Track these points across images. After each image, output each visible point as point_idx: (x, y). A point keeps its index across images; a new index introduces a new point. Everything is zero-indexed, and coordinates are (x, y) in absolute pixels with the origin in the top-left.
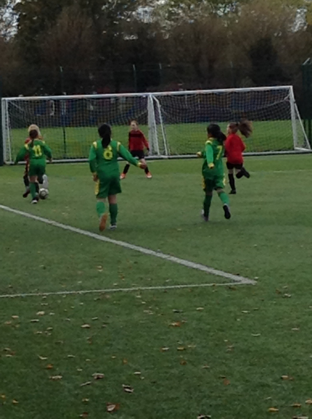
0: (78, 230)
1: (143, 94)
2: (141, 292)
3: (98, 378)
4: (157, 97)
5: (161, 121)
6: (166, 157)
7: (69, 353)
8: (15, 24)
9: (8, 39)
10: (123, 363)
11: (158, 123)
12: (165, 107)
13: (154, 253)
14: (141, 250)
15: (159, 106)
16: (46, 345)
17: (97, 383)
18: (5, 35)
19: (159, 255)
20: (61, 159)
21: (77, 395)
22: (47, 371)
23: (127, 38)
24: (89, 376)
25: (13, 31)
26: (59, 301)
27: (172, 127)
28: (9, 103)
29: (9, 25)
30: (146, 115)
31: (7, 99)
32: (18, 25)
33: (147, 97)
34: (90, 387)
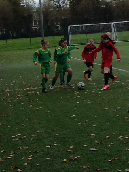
0: (98, 64)
1: (110, 23)
2: (124, 82)
3: (119, 109)
4: (114, 24)
5: (116, 31)
6: (118, 42)
7: (107, 101)
8: (69, 4)
9: (67, 8)
10: (125, 104)
11: (115, 31)
12: (117, 27)
13: (123, 70)
14: (119, 69)
15: (115, 26)
16: (99, 99)
17: (119, 110)
18: (66, 7)
19: (125, 71)
20: (86, 43)
21: (114, 114)
22: (102, 107)
23: (102, 7)
24: (116, 108)
25: (68, 6)
26: (99, 86)
27: (119, 33)
28: (70, 27)
29: (67, 4)
30: (111, 29)
31: (69, 26)
32: (70, 4)
33: (111, 24)
34: (117, 111)
